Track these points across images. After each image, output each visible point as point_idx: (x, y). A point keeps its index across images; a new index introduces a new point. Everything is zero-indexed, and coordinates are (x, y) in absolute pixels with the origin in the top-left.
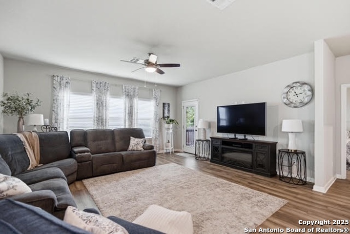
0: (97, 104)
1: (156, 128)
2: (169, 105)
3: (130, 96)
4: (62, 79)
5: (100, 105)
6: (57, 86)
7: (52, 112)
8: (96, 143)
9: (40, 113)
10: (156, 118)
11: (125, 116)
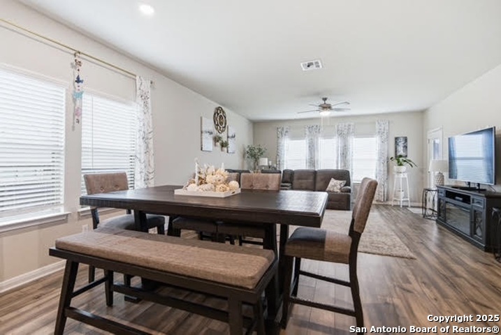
0: (309, 147)
1: (380, 171)
2: (406, 140)
3: (343, 135)
4: (283, 129)
5: (312, 148)
6: (280, 136)
7: (277, 156)
8: (300, 181)
9: (265, 157)
10: (380, 158)
11: (338, 157)
